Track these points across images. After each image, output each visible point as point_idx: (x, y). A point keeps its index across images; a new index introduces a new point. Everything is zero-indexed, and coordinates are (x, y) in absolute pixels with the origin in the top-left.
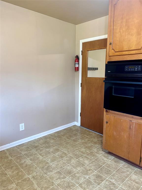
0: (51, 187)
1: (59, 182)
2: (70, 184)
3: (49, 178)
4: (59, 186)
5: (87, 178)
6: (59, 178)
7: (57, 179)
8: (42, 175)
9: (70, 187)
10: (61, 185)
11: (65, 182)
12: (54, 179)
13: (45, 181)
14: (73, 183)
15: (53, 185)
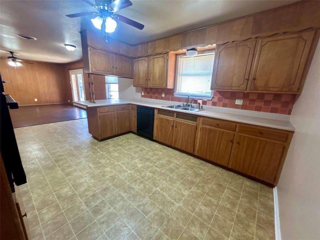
0: (151, 194)
1: (144, 200)
2: (133, 199)
3: (156, 204)
4: (144, 196)
5: (112, 208)
6: (144, 205)
7: (147, 203)
8: (165, 208)
9: (133, 196)
10: (142, 197)
11: (138, 201)
12: (149, 203)
13: (159, 200)
14: (129, 200)
15: (150, 196)
